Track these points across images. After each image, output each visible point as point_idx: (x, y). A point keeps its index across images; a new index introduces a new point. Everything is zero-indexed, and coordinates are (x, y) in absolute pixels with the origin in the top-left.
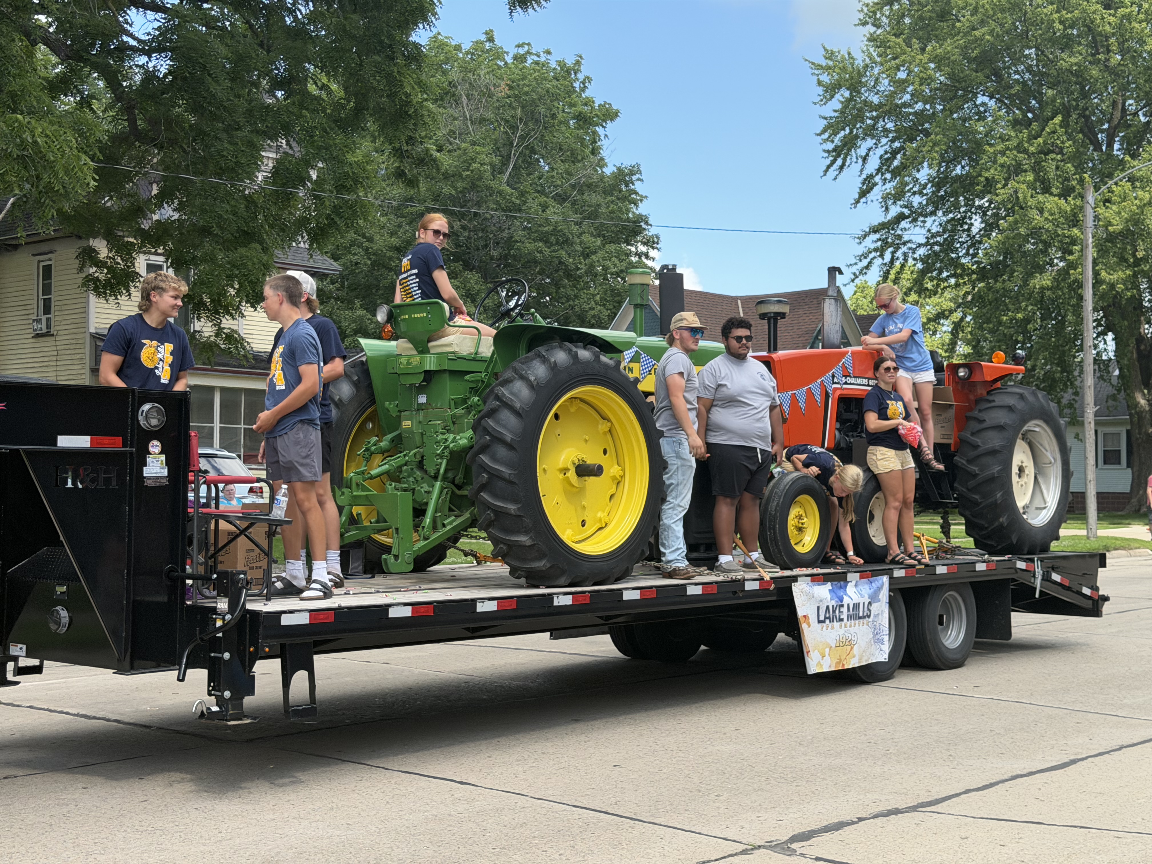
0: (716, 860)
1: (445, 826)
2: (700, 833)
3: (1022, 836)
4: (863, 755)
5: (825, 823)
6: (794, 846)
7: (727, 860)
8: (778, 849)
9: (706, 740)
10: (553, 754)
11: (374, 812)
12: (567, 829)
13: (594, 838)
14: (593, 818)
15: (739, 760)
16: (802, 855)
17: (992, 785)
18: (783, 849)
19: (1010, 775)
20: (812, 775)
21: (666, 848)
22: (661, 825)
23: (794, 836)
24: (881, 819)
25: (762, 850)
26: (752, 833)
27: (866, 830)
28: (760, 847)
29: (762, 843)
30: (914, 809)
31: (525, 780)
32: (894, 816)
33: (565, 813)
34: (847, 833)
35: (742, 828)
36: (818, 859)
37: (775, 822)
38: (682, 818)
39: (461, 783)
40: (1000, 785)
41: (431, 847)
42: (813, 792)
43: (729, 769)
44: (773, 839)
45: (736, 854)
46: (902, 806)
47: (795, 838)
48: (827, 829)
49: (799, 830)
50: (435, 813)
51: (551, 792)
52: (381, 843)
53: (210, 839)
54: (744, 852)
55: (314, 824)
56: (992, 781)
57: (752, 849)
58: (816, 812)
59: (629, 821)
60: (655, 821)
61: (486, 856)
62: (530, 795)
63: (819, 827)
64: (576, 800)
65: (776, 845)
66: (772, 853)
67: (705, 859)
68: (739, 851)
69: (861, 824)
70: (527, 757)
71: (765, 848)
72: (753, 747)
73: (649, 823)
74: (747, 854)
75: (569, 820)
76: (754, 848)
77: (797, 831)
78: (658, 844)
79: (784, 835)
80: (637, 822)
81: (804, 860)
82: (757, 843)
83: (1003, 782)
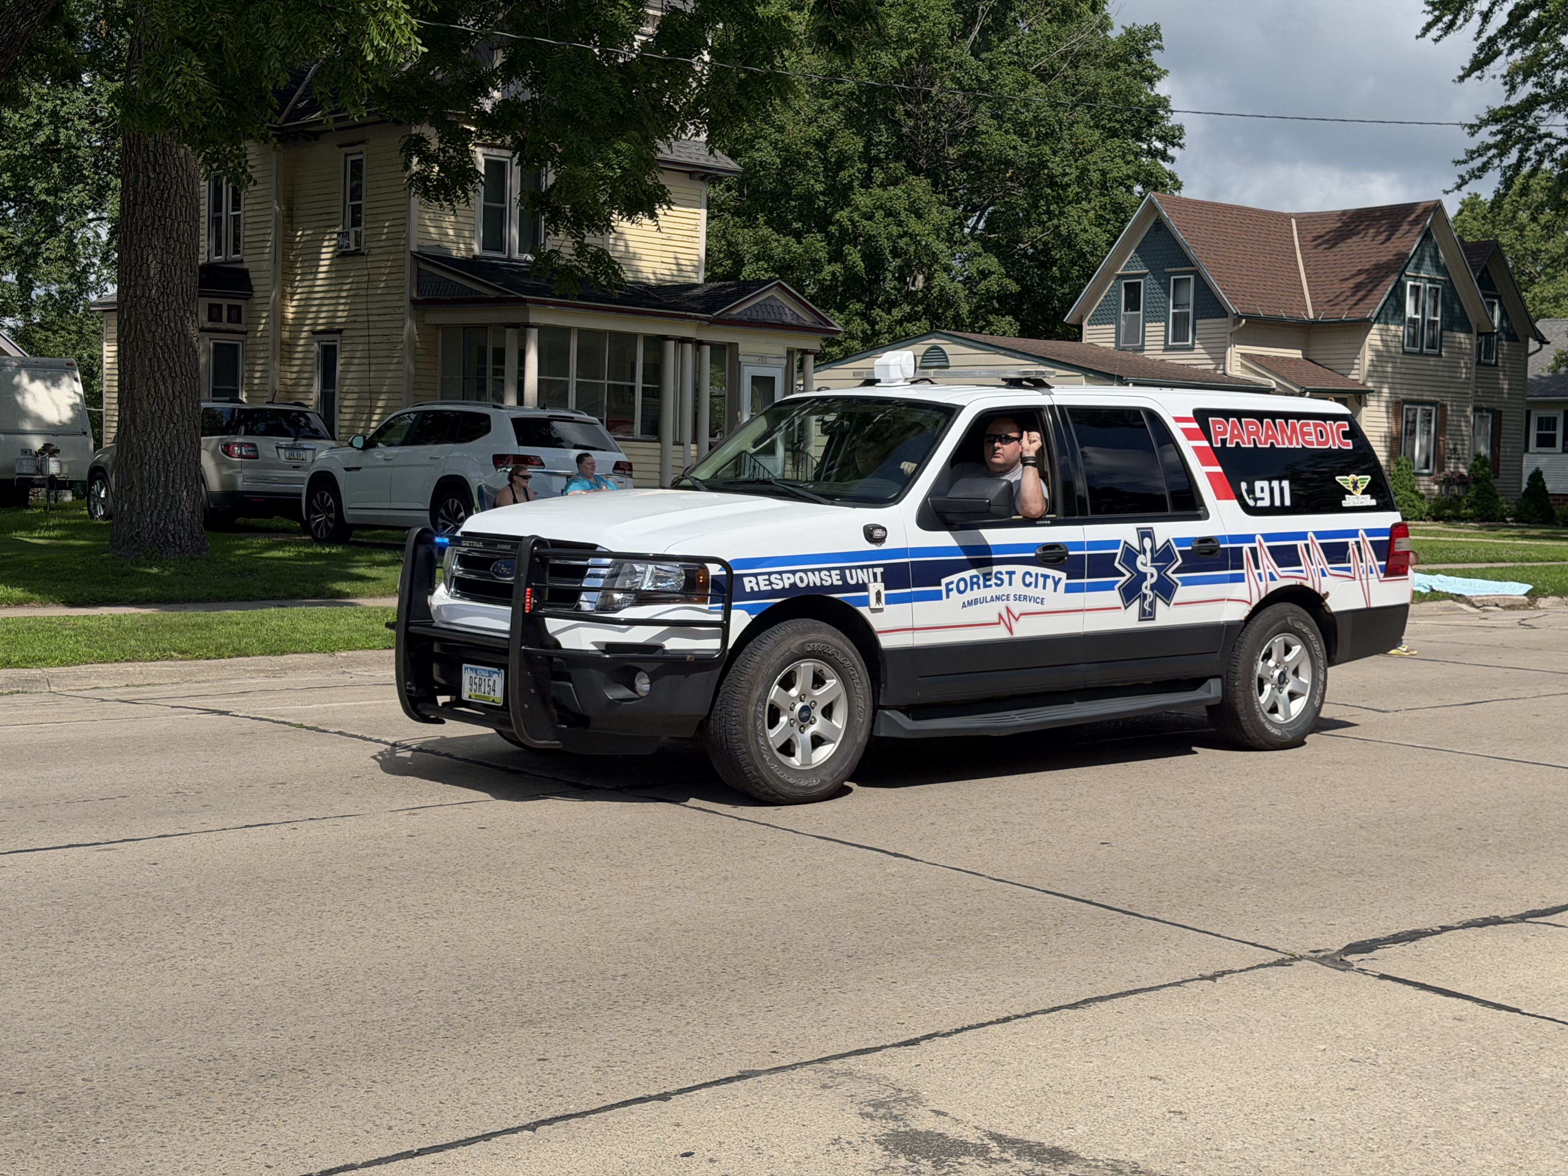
0: (1241, 971)
1: (874, 908)
2: (1218, 935)
4: (1450, 846)
5: (1395, 932)
6: (1350, 958)
7: (1256, 971)
8: (1327, 961)
9: (1228, 815)
10: (1019, 824)
11: (781, 886)
12: (1037, 920)
13: (1073, 934)
14: (1073, 908)
15: (1275, 844)
16: (1361, 970)
18: (1336, 961)
20: (1378, 868)
21: (1172, 952)
22: (1165, 922)
23: (1350, 945)
24: (1474, 930)
25: (1305, 962)
26: (1291, 938)
27: (1453, 943)
28: (1301, 958)
29: (1304, 952)
30: (1522, 918)
31: (980, 855)
32: (1493, 927)
33: (1034, 900)
34: (1425, 945)
35: (1279, 932)
36: (1383, 977)
37: (1322, 925)
38: (1194, 914)
39: (896, 855)
41: (856, 933)
42: (1377, 890)
43: (1261, 855)
44: (1321, 948)
45: (1269, 965)
46: (1506, 913)
47: (1352, 949)
48: (1397, 939)
49: (1357, 937)
50: (861, 891)
51: (1016, 873)
52: (791, 925)
53: (570, 907)
54: (1280, 963)
55: (703, 896)
57: (1291, 960)
58: (1382, 916)
59: (1121, 914)
60: (1157, 916)
61: (929, 948)
62: (988, 874)
63: (1385, 936)
64: (1049, 884)
65: (1325, 957)
66: (1319, 966)
67: (1226, 969)
68: (1272, 961)
69: (1445, 934)
70: (982, 825)
71: (1310, 959)
72: (1295, 828)
73: (1150, 918)
74: (1284, 965)
75: (1039, 909)
76: (1295, 958)
77: (1355, 940)
78: (1161, 947)
79: (1337, 943)
80: (1132, 917)
81: (1364, 977)
82: (1298, 952)
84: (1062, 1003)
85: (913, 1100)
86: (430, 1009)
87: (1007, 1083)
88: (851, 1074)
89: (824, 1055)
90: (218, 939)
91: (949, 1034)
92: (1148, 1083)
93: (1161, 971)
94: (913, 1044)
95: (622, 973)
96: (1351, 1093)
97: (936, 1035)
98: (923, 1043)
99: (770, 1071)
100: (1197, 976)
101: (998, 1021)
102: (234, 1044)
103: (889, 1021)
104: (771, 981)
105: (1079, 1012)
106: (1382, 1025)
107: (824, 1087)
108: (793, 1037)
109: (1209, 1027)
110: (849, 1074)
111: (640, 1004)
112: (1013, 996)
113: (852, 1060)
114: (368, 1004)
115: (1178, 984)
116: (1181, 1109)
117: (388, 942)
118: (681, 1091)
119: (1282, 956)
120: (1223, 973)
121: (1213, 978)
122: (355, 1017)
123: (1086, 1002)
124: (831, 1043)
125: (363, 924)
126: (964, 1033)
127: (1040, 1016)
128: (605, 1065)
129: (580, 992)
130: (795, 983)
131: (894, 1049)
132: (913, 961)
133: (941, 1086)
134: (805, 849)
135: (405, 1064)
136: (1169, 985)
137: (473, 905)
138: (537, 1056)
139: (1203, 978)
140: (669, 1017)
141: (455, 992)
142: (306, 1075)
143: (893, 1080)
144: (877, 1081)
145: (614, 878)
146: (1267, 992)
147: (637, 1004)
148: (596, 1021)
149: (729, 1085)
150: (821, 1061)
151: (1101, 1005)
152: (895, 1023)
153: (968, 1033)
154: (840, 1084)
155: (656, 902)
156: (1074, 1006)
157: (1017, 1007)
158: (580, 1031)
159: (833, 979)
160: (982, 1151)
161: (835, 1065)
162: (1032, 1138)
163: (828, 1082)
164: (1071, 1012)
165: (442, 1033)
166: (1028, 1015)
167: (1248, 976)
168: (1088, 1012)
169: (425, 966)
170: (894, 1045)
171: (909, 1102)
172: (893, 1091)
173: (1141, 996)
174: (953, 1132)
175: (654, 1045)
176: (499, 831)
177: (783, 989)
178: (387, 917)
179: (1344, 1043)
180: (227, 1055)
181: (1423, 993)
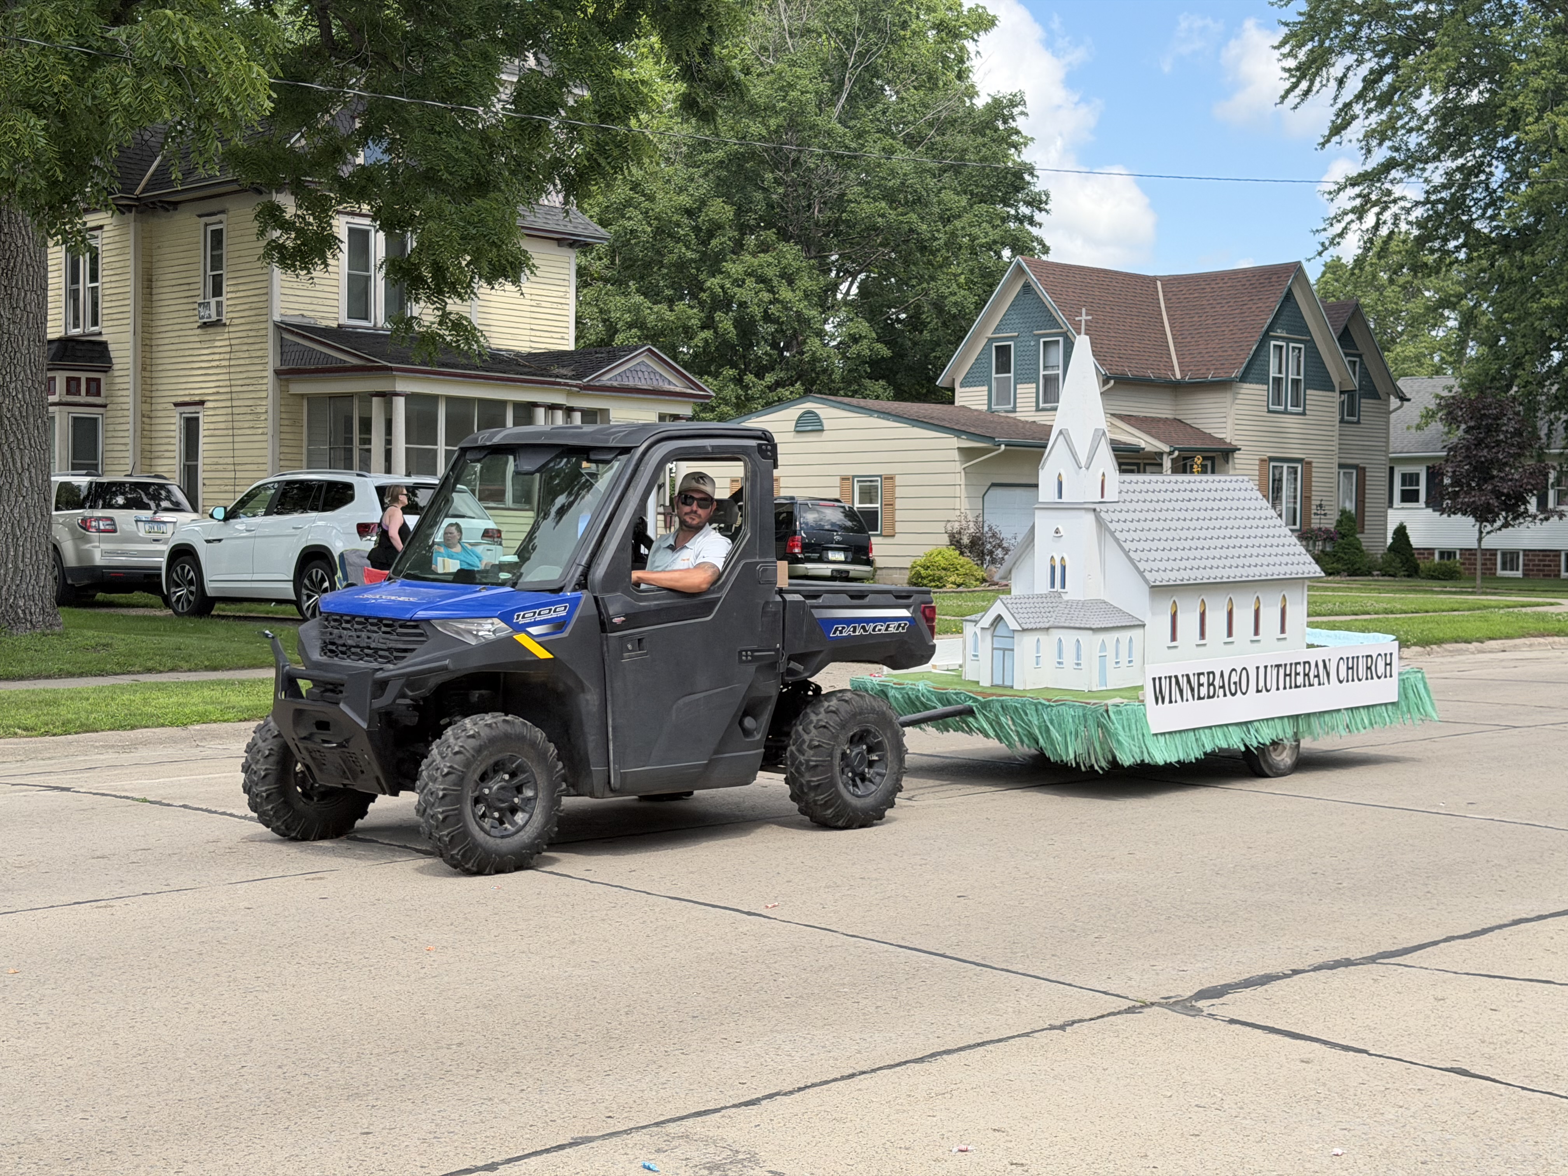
0: (1091, 1019)
1: (723, 967)
2: (1070, 985)
3: (1523, 998)
4: (1305, 890)
5: (1247, 976)
6: (1200, 1004)
7: (1105, 1019)
8: (1177, 1008)
9: (1086, 866)
10: (877, 880)
11: (629, 948)
12: (888, 975)
13: (925, 988)
14: (925, 962)
16: (1211, 1015)
17: (1484, 931)
18: (1186, 1007)
19: (1511, 918)
20: (1232, 913)
21: (1024, 1003)
22: (1018, 973)
23: (1200, 992)
24: (1324, 972)
25: (1156, 1009)
26: (1142, 985)
27: (1303, 986)
28: (1152, 1004)
29: (1156, 999)
30: (1372, 960)
31: (836, 912)
32: (1343, 969)
33: (886, 954)
34: (1276, 989)
35: (1130, 979)
36: (1232, 1021)
37: (1175, 972)
38: (1047, 964)
39: (749, 913)
40: (1497, 931)
41: (703, 993)
42: (1231, 936)
43: (1117, 904)
44: (1172, 994)
45: (1119, 1013)
46: (1355, 955)
47: (1202, 995)
48: (1248, 983)
49: (1209, 983)
50: (711, 951)
51: (869, 929)
52: (637, 986)
54: (1130, 1010)
55: (547, 961)
56: (1485, 927)
57: (1141, 1007)
58: (1235, 961)
59: (974, 966)
60: (1010, 968)
61: (777, 1007)
62: (840, 930)
63: (1236, 981)
64: (903, 939)
65: (1176, 1003)
66: (1170, 1012)
67: (1076, 1018)
68: (1122, 1009)
69: (1296, 977)
70: (839, 883)
71: (1160, 1005)
72: (1152, 876)
73: (1002, 970)
74: (1134, 1013)
75: (891, 965)
76: (1145, 1005)
77: (1207, 985)
78: (1012, 998)
79: (1187, 989)
80: (985, 969)
81: (1214, 1023)
82: (1149, 1000)
83: (1500, 927)
84: (909, 1058)
85: (750, 1161)
86: (251, 1085)
87: (847, 1140)
88: (687, 1137)
89: (662, 1119)
90: (34, 1019)
91: (791, 1093)
92: (990, 1134)
93: (1011, 1022)
94: (754, 1104)
95: (458, 1041)
96: (1194, 1139)
97: (777, 1094)
98: (764, 1102)
99: (604, 1137)
100: (1046, 1026)
101: (843, 1078)
102: (40, 1127)
103: (731, 1081)
104: (611, 1044)
105: (925, 1065)
106: (1230, 1070)
107: (658, 1151)
108: (631, 1101)
109: (1055, 1078)
110: (686, 1137)
111: (474, 1072)
112: (859, 1052)
113: (690, 1122)
114: (186, 1082)
115: (1027, 1035)
116: (1024, 1161)
117: (214, 1017)
118: (509, 1161)
119: (1133, 1003)
120: (1074, 1022)
121: (1062, 1027)
122: (171, 1096)
123: (933, 1055)
124: (669, 1106)
125: (190, 999)
126: (807, 1090)
127: (885, 1071)
128: (432, 1136)
129: (412, 1062)
130: (637, 1046)
131: (734, 1110)
132: (759, 1020)
133: (780, 1145)
134: (657, 910)
135: (220, 1142)
136: (1018, 1036)
137: (306, 977)
138: (360, 1130)
139: (1052, 1028)
140: (503, 1085)
141: (280, 1067)
142: (114, 1157)
143: (730, 1141)
144: (714, 1142)
145: (457, 945)
146: (1116, 1040)
147: (470, 1072)
148: (426, 1091)
149: (561, 1152)
150: (657, 1124)
151: (948, 1058)
152: (737, 1083)
153: (811, 1090)
154: (676, 1147)
155: (499, 968)
156: (921, 1060)
157: (863, 1062)
158: (409, 1103)
159: (676, 1041)
161: (672, 1128)
163: (663, 1146)
164: (917, 1066)
165: (263, 1109)
166: (873, 1071)
167: (1098, 1025)
168: (933, 1066)
169: (251, 1041)
170: (734, 1106)
171: (746, 1163)
172: (729, 1153)
173: (989, 1047)
175: (485, 1114)
176: (341, 901)
177: (624, 1052)
178: (215, 992)
179: (1190, 1088)
180: (32, 1139)
181: (1271, 1036)
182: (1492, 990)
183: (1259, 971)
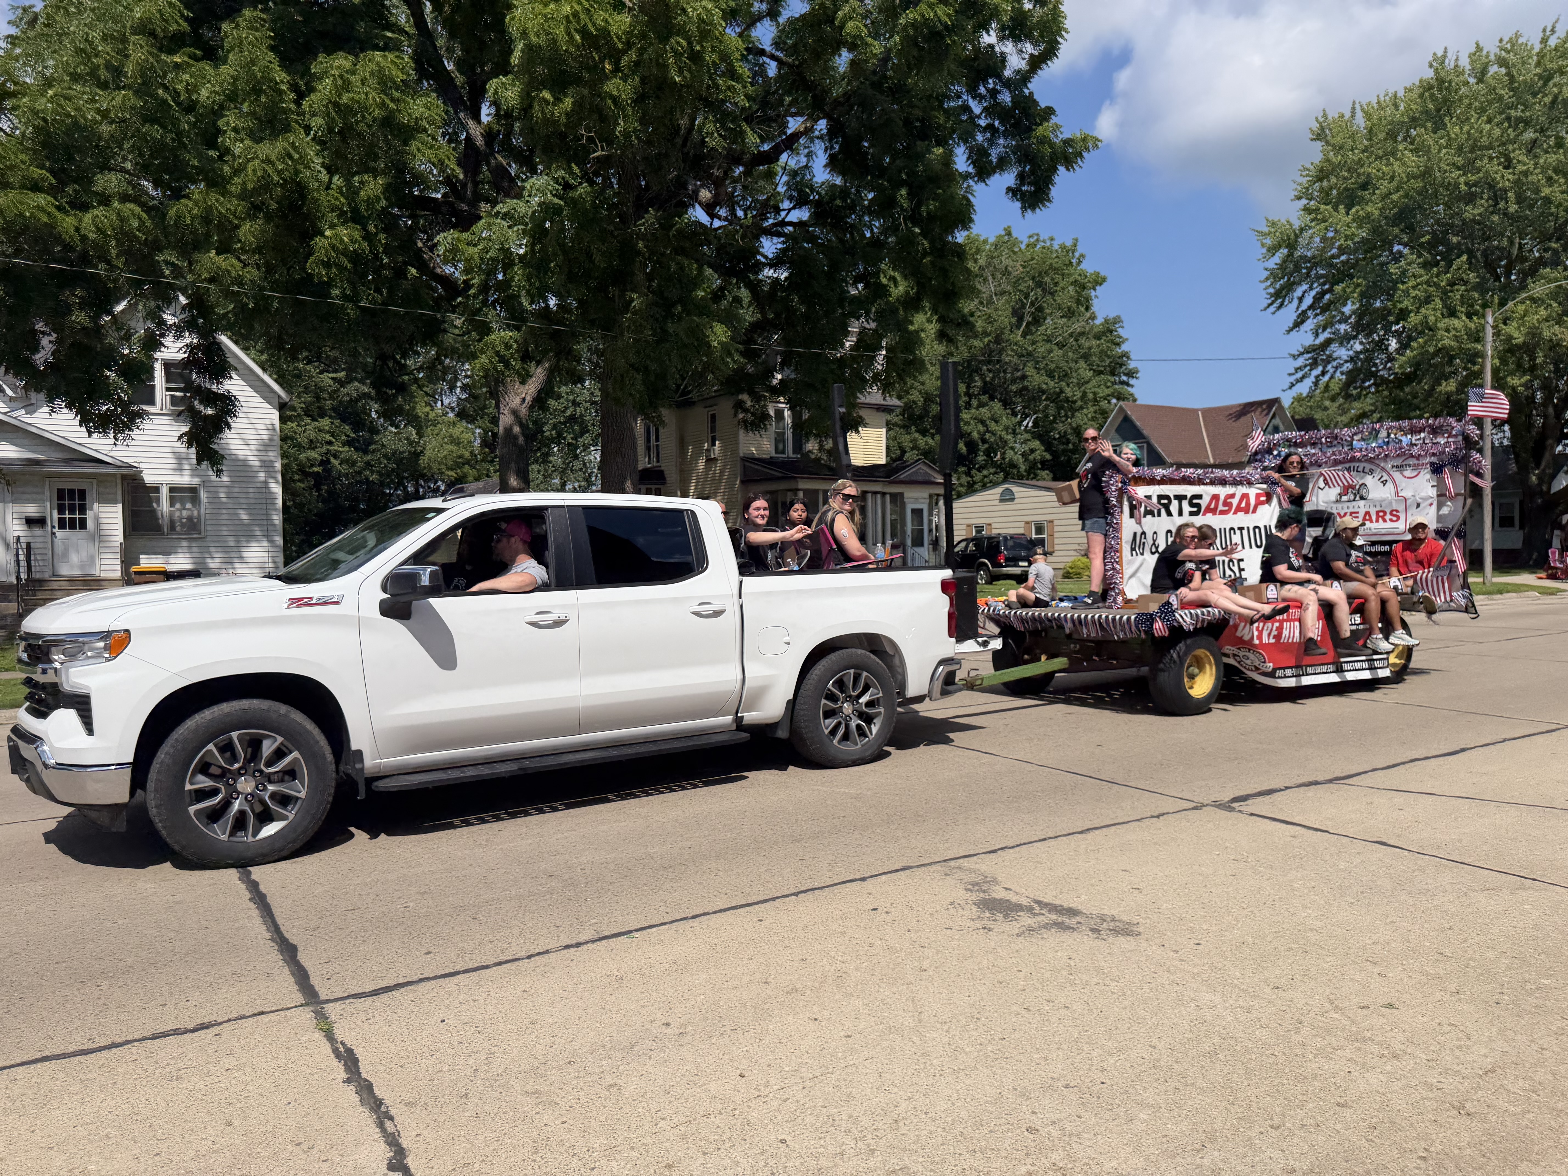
0: (1173, 813)
1: (974, 781)
2: (1161, 794)
3: (1418, 803)
4: (1291, 743)
5: (1259, 790)
6: (1234, 805)
7: (1181, 813)
8: (1221, 807)
12: (1063, 788)
16: (1240, 811)
17: (1394, 766)
18: (1226, 807)
19: (1409, 759)
20: (1250, 756)
21: (1136, 803)
22: (1132, 787)
23: (1234, 798)
24: (1303, 788)
25: (1209, 807)
26: (1202, 794)
27: (1291, 795)
28: (1207, 805)
29: (1208, 802)
30: (1330, 781)
31: (1031, 753)
32: (1314, 786)
34: (1276, 797)
35: (1195, 791)
36: (1252, 814)
37: (1219, 788)
38: (1148, 783)
40: (1401, 766)
41: (964, 794)
42: (1250, 768)
44: (1218, 800)
45: (1189, 809)
46: (1320, 778)
47: (1236, 800)
48: (1260, 794)
49: (1238, 793)
50: (967, 772)
51: (1052, 763)
52: (930, 790)
54: (1195, 808)
56: (1395, 763)
57: (1201, 806)
58: (1252, 782)
59: (1110, 784)
61: (1003, 802)
62: (1034, 762)
63: (1254, 792)
64: (1070, 769)
65: (1220, 804)
66: (1217, 809)
67: (1165, 812)
68: (1191, 807)
69: (1288, 791)
71: (1212, 805)
73: (1125, 785)
74: (1197, 809)
75: (1062, 781)
76: (1203, 805)
77: (1237, 795)
78: (1130, 800)
79: (1226, 797)
80: (1116, 785)
81: (1242, 815)
82: (1205, 802)
83: (1404, 763)
84: (1074, 831)
85: (993, 882)
86: (747, 834)
87: (1045, 874)
89: (946, 858)
91: (1014, 847)
92: (1121, 873)
93: (1129, 813)
94: (994, 852)
95: (843, 815)
96: (1233, 877)
97: (1007, 847)
98: (1000, 851)
99: (917, 866)
100: (1149, 816)
101: (1041, 841)
102: (652, 851)
103: (981, 840)
104: (919, 819)
105: (1082, 835)
106: (1251, 841)
107: (946, 875)
108: (930, 849)
109: (1155, 843)
110: (959, 868)
111: (852, 831)
112: (1050, 827)
113: (962, 860)
115: (1138, 820)
116: (1139, 887)
118: (870, 877)
119: (1196, 804)
120: (1164, 814)
121: (1158, 817)
123: (1087, 830)
124: (950, 852)
126: (1023, 846)
127: (1063, 838)
128: (834, 862)
130: (932, 820)
131: (984, 855)
132: (994, 809)
133: (1008, 874)
135: (734, 862)
136: (1133, 821)
138: (799, 858)
139: (1152, 817)
140: (866, 838)
141: (759, 825)
142: (686, 867)
143: (982, 871)
144: (975, 872)
146: (1188, 824)
147: (850, 831)
148: (829, 840)
149: (896, 873)
150: (945, 861)
151: (1097, 832)
152: (985, 841)
153: (1026, 846)
154: (954, 873)
156: (1080, 833)
157: (1048, 833)
158: (821, 845)
159: (952, 818)
160: (1030, 909)
161: (952, 863)
162: (1058, 902)
163: (948, 872)
164: (1079, 836)
165: (753, 845)
166: (1057, 838)
167: (1177, 815)
168: (1089, 836)
170: (984, 853)
171: (991, 883)
172: (982, 877)
173: (1117, 827)
174: (1014, 899)
175: (858, 853)
177: (925, 824)
179: (1229, 850)
181: (1274, 823)
182: (1399, 799)
183: (1266, 787)
